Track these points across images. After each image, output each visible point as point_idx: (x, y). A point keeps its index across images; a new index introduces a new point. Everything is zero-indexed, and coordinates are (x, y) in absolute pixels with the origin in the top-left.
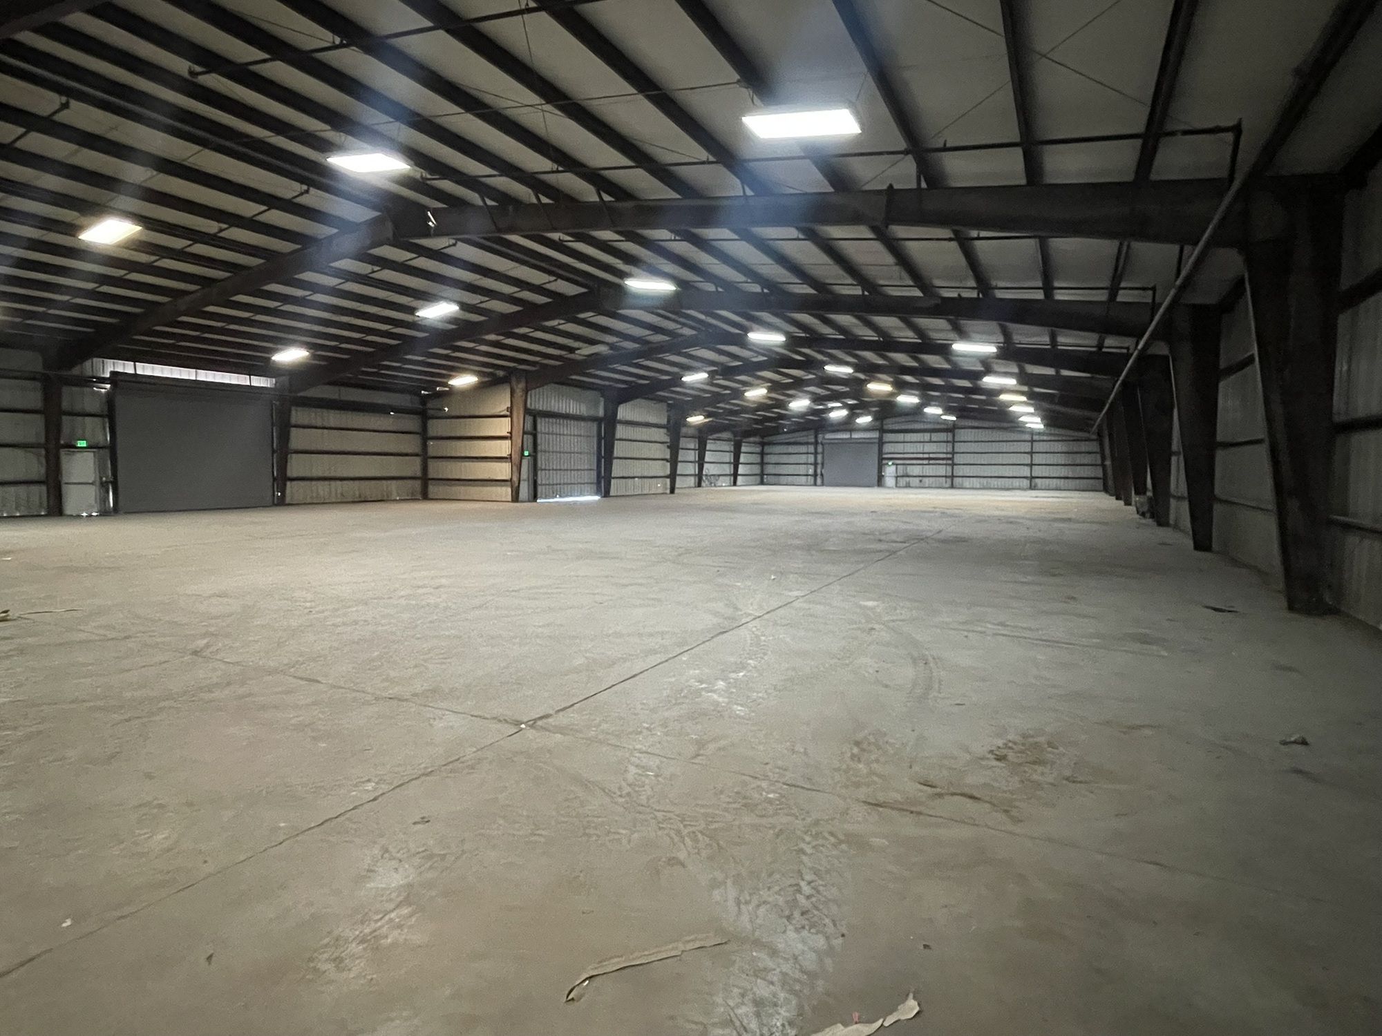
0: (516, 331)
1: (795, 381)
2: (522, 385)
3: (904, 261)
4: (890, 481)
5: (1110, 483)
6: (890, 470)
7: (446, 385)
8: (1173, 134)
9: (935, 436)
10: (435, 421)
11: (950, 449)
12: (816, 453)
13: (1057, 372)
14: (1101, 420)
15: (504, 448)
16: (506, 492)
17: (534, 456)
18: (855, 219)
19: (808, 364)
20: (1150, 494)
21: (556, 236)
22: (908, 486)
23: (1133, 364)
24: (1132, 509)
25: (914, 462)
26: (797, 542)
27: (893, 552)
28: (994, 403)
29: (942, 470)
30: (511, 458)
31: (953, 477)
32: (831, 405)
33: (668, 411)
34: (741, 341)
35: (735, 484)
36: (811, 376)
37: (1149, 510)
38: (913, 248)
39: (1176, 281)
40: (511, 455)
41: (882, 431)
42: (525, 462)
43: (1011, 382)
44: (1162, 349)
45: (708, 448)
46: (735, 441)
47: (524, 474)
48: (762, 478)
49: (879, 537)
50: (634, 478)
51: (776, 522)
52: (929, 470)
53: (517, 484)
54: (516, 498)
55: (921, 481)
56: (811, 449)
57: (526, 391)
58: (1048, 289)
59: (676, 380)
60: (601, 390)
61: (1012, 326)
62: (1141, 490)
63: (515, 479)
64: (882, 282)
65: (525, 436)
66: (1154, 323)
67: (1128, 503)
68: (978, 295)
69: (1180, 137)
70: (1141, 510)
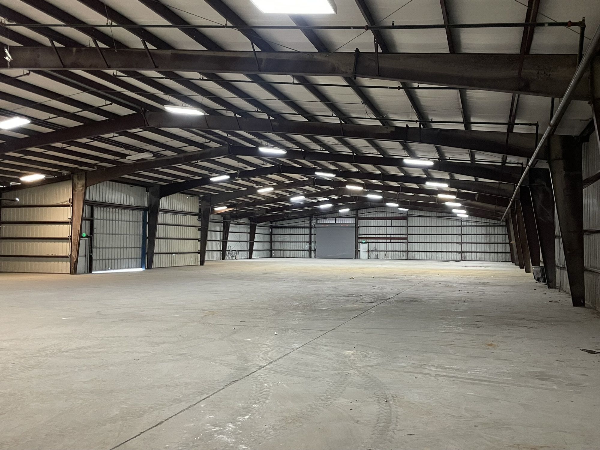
0: (78, 140)
1: (294, 182)
2: (83, 182)
3: (368, 101)
4: (364, 254)
5: (516, 256)
6: (363, 247)
7: (18, 181)
8: (543, 25)
9: (395, 223)
10: (8, 209)
11: (405, 232)
12: (310, 234)
13: (476, 179)
14: (507, 213)
15: (65, 231)
16: (66, 266)
17: (91, 237)
18: (333, 72)
19: (304, 170)
20: (542, 265)
21: (110, 72)
22: (377, 258)
23: (526, 174)
24: (531, 275)
25: (381, 241)
26: (295, 303)
27: (365, 311)
28: (435, 200)
29: (400, 247)
30: (71, 239)
31: (408, 251)
32: (320, 199)
33: (199, 202)
34: (254, 152)
35: (251, 258)
36: (306, 179)
37: (542, 277)
38: (374, 93)
39: (551, 120)
40: (71, 236)
41: (358, 218)
42: (83, 242)
43: (445, 186)
44: (544, 165)
45: (230, 230)
46: (250, 225)
47: (82, 252)
48: (271, 253)
49: (356, 298)
50: (172, 253)
51: (281, 287)
52: (390, 247)
53: (75, 260)
54: (74, 270)
55: (385, 255)
56: (307, 231)
57: (86, 186)
58: (467, 123)
59: (206, 180)
60: (147, 186)
61: (444, 148)
62: (536, 263)
63: (74, 255)
64: (354, 115)
65: (84, 222)
66: (538, 149)
67: (528, 271)
68: (420, 126)
69: (547, 28)
70: (536, 277)
